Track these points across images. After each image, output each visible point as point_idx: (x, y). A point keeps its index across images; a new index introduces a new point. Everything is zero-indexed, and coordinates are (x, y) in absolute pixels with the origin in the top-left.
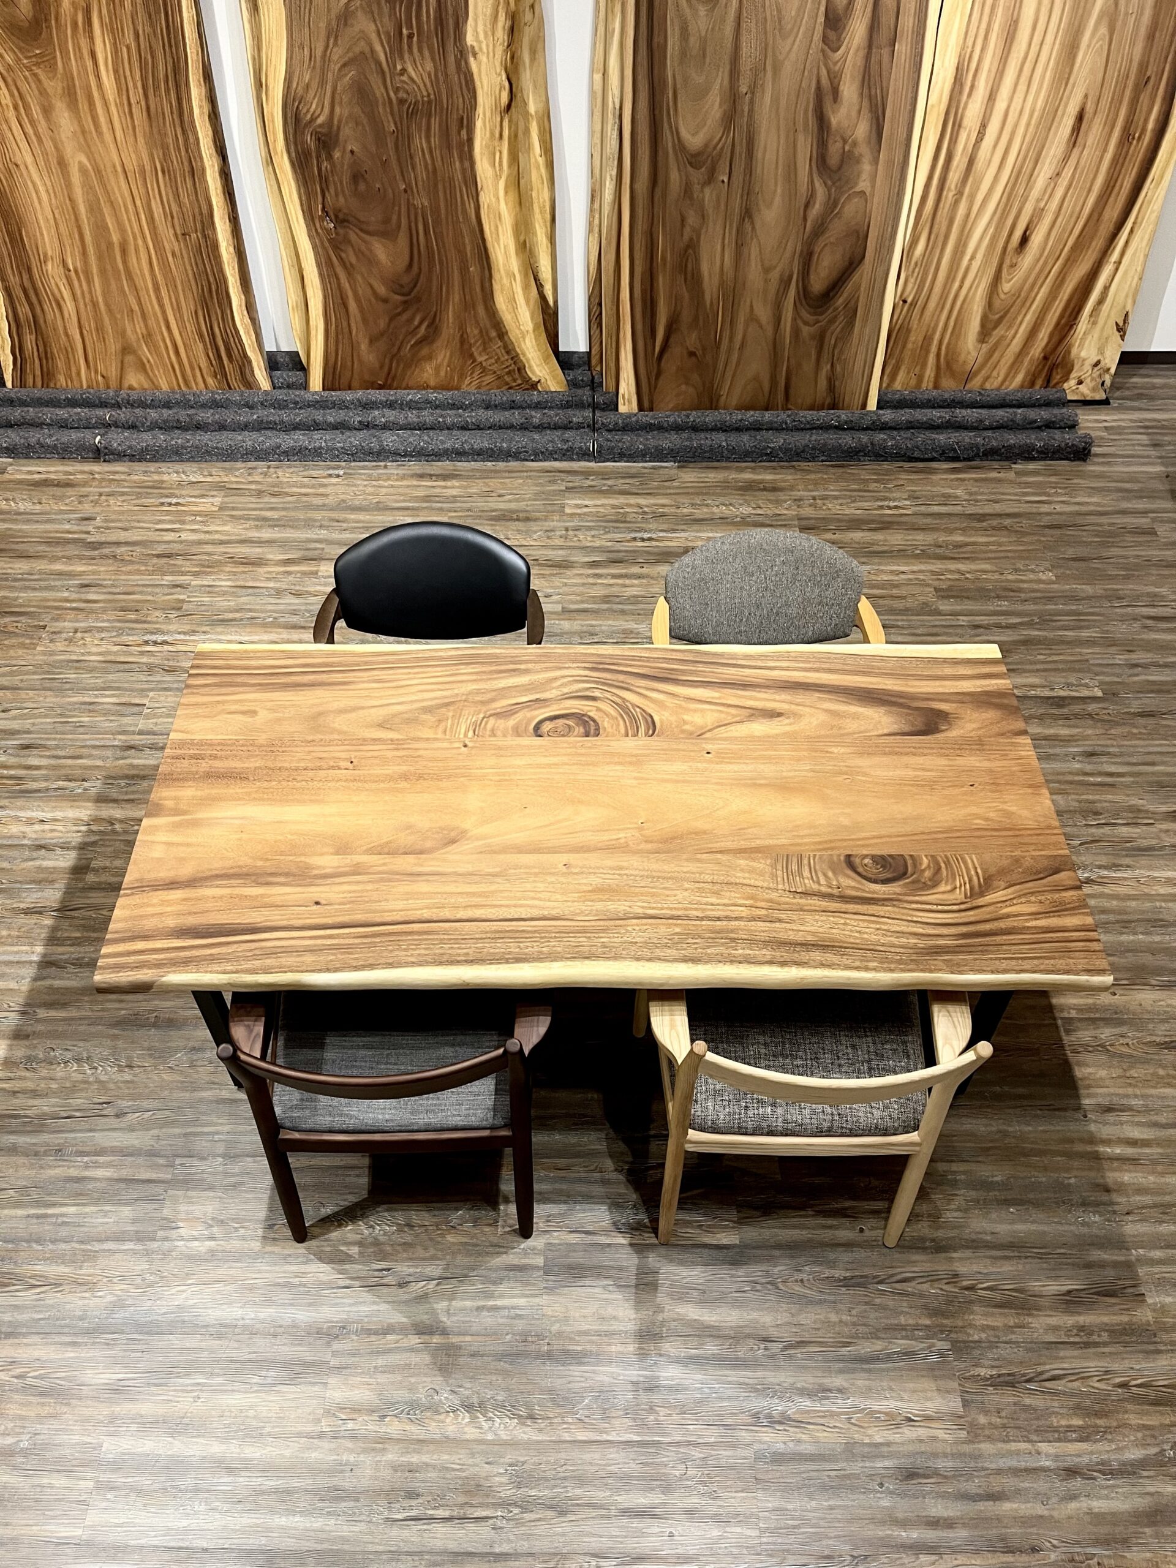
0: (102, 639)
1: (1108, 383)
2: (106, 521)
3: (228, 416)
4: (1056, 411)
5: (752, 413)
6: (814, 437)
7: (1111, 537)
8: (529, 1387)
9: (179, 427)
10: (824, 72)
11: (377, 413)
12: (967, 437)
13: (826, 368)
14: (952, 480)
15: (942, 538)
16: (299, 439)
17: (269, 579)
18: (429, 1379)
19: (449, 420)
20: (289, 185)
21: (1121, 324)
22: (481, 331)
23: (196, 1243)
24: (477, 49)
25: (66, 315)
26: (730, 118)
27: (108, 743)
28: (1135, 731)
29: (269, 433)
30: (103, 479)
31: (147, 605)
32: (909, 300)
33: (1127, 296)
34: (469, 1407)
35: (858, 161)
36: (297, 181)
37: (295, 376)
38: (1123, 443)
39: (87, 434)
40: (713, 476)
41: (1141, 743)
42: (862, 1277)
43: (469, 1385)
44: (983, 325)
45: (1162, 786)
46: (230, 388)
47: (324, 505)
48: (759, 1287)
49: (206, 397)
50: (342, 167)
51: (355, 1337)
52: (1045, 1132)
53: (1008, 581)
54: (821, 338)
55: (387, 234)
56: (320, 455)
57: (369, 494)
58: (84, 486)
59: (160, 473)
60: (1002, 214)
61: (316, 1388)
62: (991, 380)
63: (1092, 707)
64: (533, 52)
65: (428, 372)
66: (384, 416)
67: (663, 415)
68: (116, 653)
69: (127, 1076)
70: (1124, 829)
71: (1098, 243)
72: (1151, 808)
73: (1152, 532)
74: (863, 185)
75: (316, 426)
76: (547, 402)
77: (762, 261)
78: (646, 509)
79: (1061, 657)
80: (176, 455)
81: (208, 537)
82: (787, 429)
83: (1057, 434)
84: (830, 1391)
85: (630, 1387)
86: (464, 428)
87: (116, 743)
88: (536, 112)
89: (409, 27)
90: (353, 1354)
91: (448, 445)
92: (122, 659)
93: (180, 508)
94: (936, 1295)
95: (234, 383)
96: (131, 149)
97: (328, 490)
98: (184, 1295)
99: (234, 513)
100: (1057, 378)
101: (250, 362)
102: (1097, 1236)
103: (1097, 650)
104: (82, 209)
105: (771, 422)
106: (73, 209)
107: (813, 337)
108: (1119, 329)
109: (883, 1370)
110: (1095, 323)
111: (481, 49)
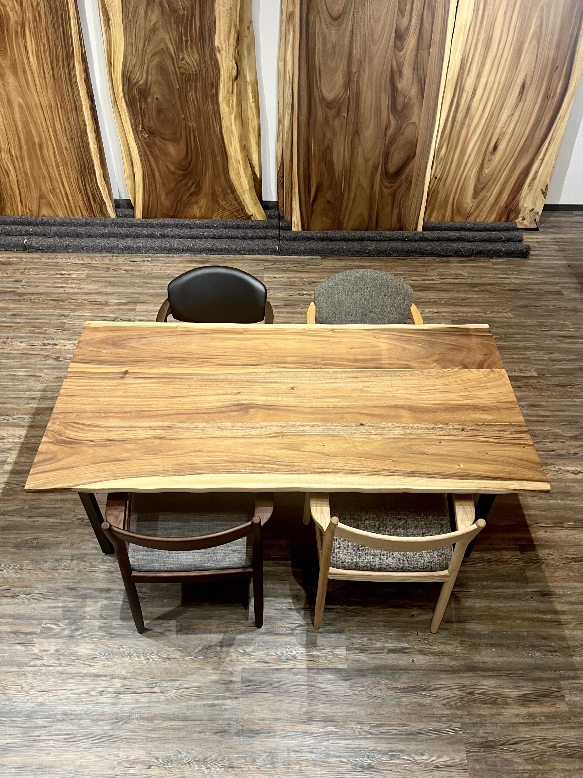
0: (21, 342)
1: (538, 220)
2: (27, 282)
3: (93, 230)
4: (512, 233)
5: (359, 232)
6: (390, 244)
7: (540, 295)
8: (231, 750)
9: (68, 236)
10: (395, 62)
11: (169, 230)
12: (467, 245)
13: (396, 211)
14: (460, 267)
15: (455, 295)
16: (129, 242)
17: (110, 313)
18: (176, 746)
19: (206, 234)
20: (125, 114)
21: (544, 190)
22: (223, 190)
23: (52, 668)
24: (220, 48)
25: (11, 179)
26: (347, 85)
27: (21, 396)
28: (554, 394)
29: (114, 239)
30: (27, 261)
31: (45, 325)
32: (438, 177)
33: (547, 176)
34: (198, 761)
35: (412, 107)
36: (129, 113)
37: (128, 211)
38: (545, 249)
39: (20, 238)
40: (340, 263)
41: (558, 400)
42: (413, 687)
43: (197, 749)
44: (475, 190)
45: (569, 422)
46: (95, 216)
47: (140, 275)
48: (357, 693)
49: (83, 220)
50: (152, 105)
51: (136, 722)
52: (510, 606)
53: (488, 317)
54: (394, 195)
55: (175, 140)
56: (139, 250)
57: (164, 270)
58: (17, 265)
59: (57, 258)
60: (484, 135)
61: (114, 750)
62: (479, 218)
63: (532, 381)
64: (249, 51)
65: (196, 210)
66: (172, 231)
67: (314, 233)
68: (28, 349)
69: (19, 575)
70: (550, 445)
71: (532, 149)
72: (563, 433)
73: (561, 294)
74: (414, 119)
75: (138, 236)
76: (256, 225)
77: (364, 157)
78: (305, 279)
79: (516, 356)
80: (66, 249)
81: (80, 291)
82: (377, 240)
83: (513, 244)
84: (395, 751)
85: (286, 750)
86: (213, 238)
87: (25, 396)
88: (251, 81)
89: (186, 36)
90: (135, 731)
91: (204, 246)
92: (31, 352)
93: (66, 276)
94: (453, 697)
95: (97, 214)
96: (45, 96)
97: (143, 268)
98: (44, 697)
99: (94, 279)
100: (512, 216)
101: (105, 204)
102: (539, 664)
103: (534, 352)
104: (20, 125)
105: (369, 237)
106: (15, 125)
107: (389, 195)
108: (543, 193)
109: (423, 740)
110: (531, 190)
111: (222, 48)
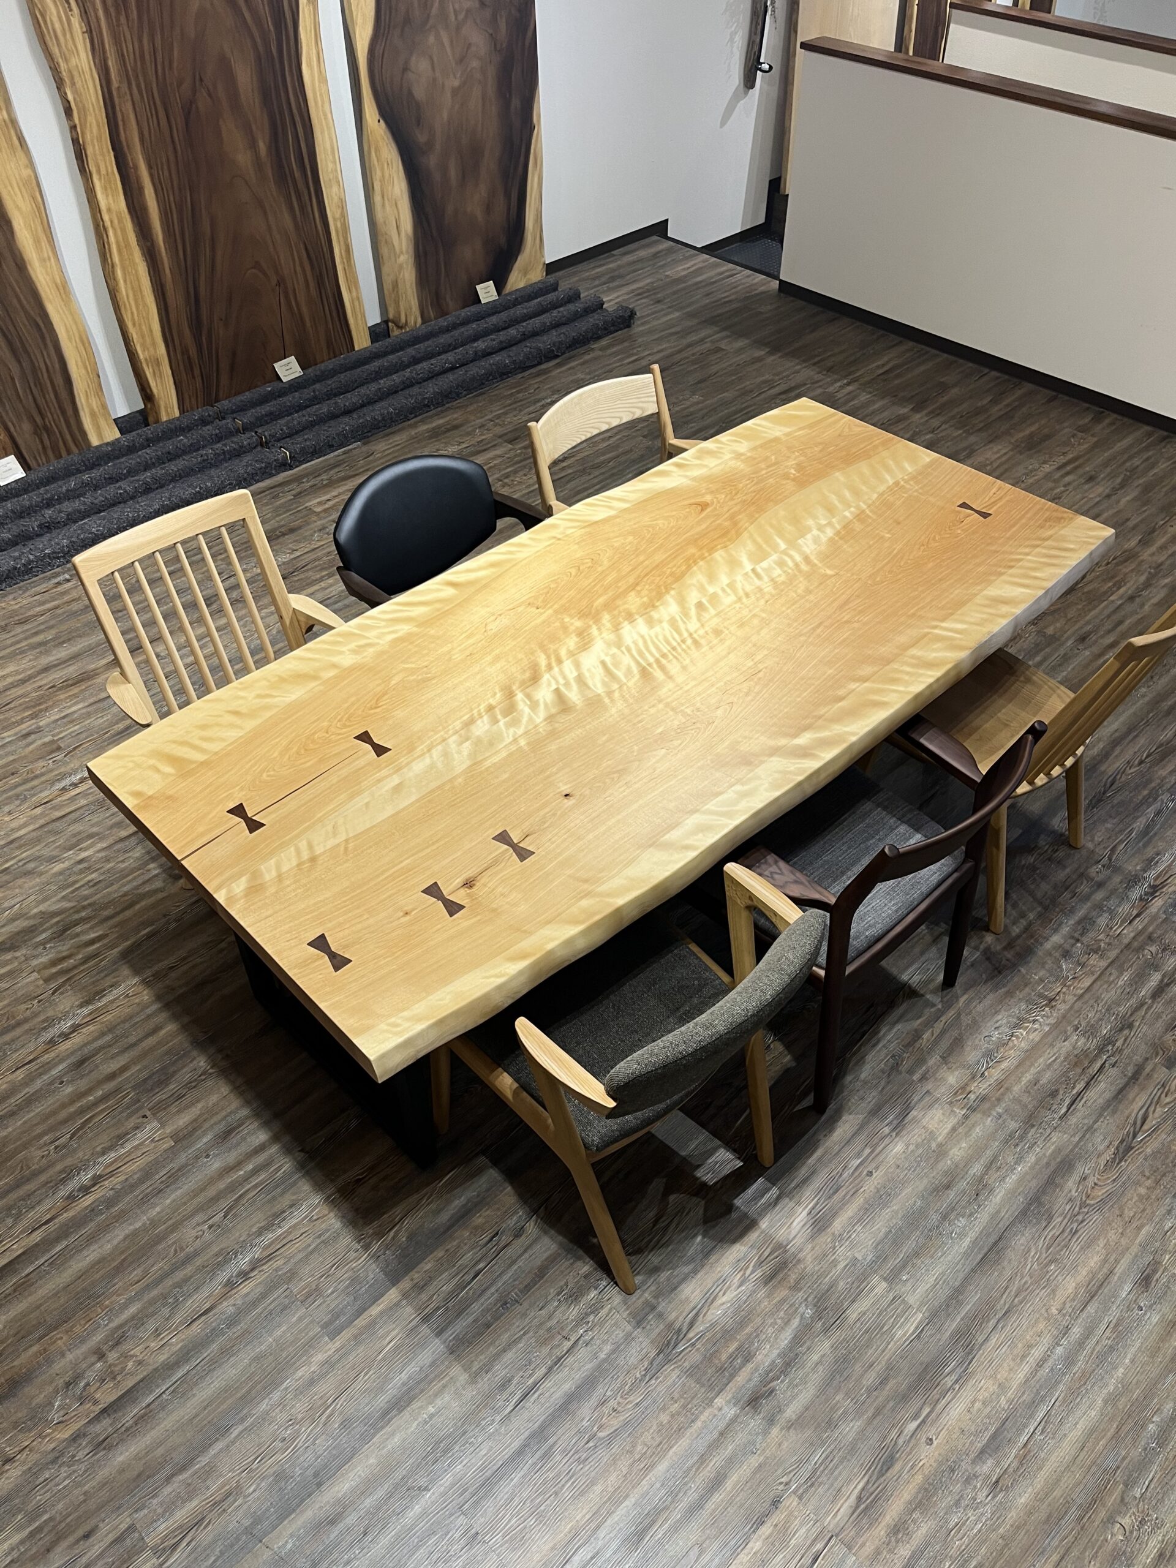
18: (977, 1035)
31: (17, 765)
34: (1016, 1026)
40: (399, 439)
43: (1000, 1017)
68: (43, 814)
83: (599, 315)
84: (1153, 858)
85: (1073, 941)
109: (1159, 829)
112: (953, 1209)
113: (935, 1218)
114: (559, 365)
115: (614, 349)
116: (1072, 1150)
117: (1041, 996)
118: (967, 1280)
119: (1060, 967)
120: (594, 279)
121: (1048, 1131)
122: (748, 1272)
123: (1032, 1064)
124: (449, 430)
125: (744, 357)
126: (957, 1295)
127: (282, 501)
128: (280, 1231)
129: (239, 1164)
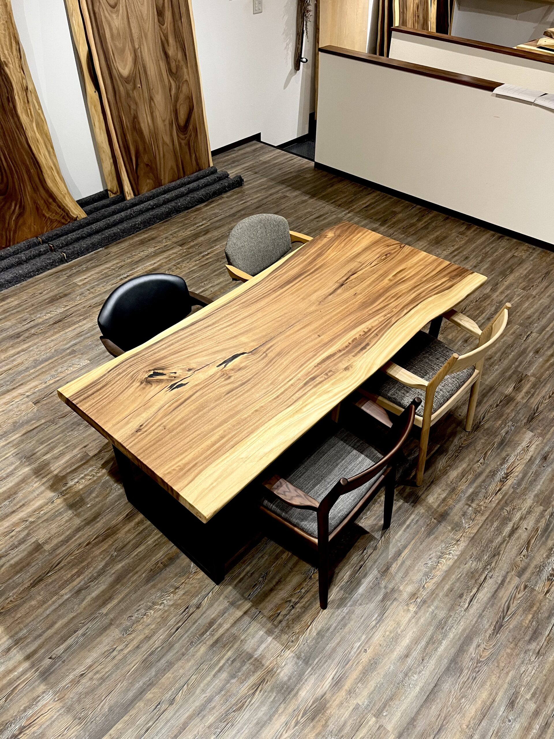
8: (446, 534)
14: (210, 208)
18: (420, 563)
34: (440, 557)
43: (432, 552)
61: (395, 603)
69: (181, 592)
78: (112, 268)
84: (506, 458)
90: (390, 582)
94: (494, 414)
102: (502, 371)
112: (410, 669)
113: (401, 676)
114: (206, 206)
115: (234, 197)
116: (471, 629)
117: (453, 539)
118: (418, 713)
119: (461, 522)
120: (225, 162)
121: (459, 619)
122: (299, 718)
123: (449, 580)
124: (149, 240)
125: (298, 200)
126: (412, 722)
127: (61, 279)
128: (36, 709)
129: (15, 668)
